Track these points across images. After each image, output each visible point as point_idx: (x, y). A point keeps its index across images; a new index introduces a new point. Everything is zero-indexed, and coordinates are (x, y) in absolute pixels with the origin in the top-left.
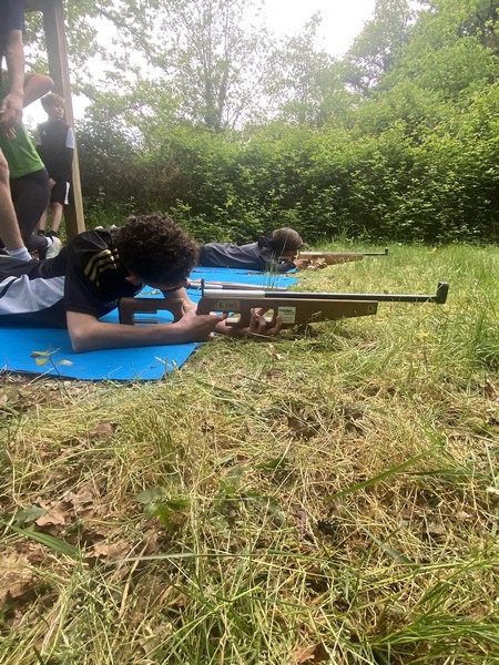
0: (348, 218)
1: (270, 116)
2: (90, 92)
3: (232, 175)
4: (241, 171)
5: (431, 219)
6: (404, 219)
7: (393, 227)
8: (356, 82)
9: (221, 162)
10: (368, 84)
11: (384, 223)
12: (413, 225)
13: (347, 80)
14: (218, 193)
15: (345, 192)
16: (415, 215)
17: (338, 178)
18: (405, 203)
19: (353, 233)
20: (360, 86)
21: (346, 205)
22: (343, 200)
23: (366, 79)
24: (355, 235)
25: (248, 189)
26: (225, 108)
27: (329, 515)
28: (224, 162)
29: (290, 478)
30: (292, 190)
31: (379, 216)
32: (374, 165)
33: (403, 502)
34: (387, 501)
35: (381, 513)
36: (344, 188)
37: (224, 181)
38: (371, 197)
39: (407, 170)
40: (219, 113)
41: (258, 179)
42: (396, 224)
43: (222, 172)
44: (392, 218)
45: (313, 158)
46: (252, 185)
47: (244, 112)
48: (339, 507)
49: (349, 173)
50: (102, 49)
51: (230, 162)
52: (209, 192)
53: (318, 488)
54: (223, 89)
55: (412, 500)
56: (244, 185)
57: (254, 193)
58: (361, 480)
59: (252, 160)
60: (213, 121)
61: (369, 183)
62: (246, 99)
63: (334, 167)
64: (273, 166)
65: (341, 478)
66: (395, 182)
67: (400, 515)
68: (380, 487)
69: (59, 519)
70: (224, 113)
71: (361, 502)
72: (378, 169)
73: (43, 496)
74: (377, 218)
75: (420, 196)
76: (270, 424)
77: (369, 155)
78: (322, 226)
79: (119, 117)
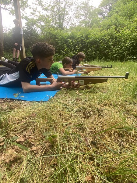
0: (99, 54)
1: (77, 24)
2: (26, 18)
3: (66, 42)
4: (69, 41)
5: (122, 54)
6: (114, 54)
7: (111, 56)
8: (101, 14)
9: (63, 38)
10: (104, 15)
11: (109, 55)
12: (117, 56)
13: (99, 14)
14: (62, 47)
15: (98, 46)
16: (118, 53)
17: (96, 43)
18: (115, 49)
19: (100, 58)
20: (102, 16)
21: (98, 50)
22: (97, 49)
23: (104, 13)
24: (101, 59)
25: (70, 46)
26: (64, 22)
27: (94, 139)
28: (64, 38)
29: (84, 129)
30: (83, 46)
31: (107, 53)
32: (106, 39)
33: (114, 136)
34: (110, 136)
35: (109, 139)
36: (98, 45)
37: (64, 44)
38: (105, 48)
39: (115, 40)
40: (62, 24)
41: (73, 43)
42: (112, 55)
43: (63, 41)
44: (111, 54)
45: (89, 37)
46: (72, 45)
47: (69, 23)
48: (97, 137)
49: (99, 41)
50: (29, 6)
51: (66, 38)
52: (60, 47)
53: (91, 132)
54: (64, 17)
55: (117, 136)
56: (69, 45)
57: (72, 47)
58: (103, 130)
59: (72, 37)
60: (61, 26)
61: (105, 44)
62: (70, 20)
63: (95, 39)
64: (77, 39)
65: (97, 129)
66: (112, 43)
67: (113, 140)
68: (108, 132)
69: (22, 140)
70: (64, 24)
71: (103, 135)
72: (107, 40)
73: (18, 133)
74: (107, 54)
75: (119, 47)
76: (78, 113)
77: (105, 36)
78: (91, 56)
79: (35, 25)
